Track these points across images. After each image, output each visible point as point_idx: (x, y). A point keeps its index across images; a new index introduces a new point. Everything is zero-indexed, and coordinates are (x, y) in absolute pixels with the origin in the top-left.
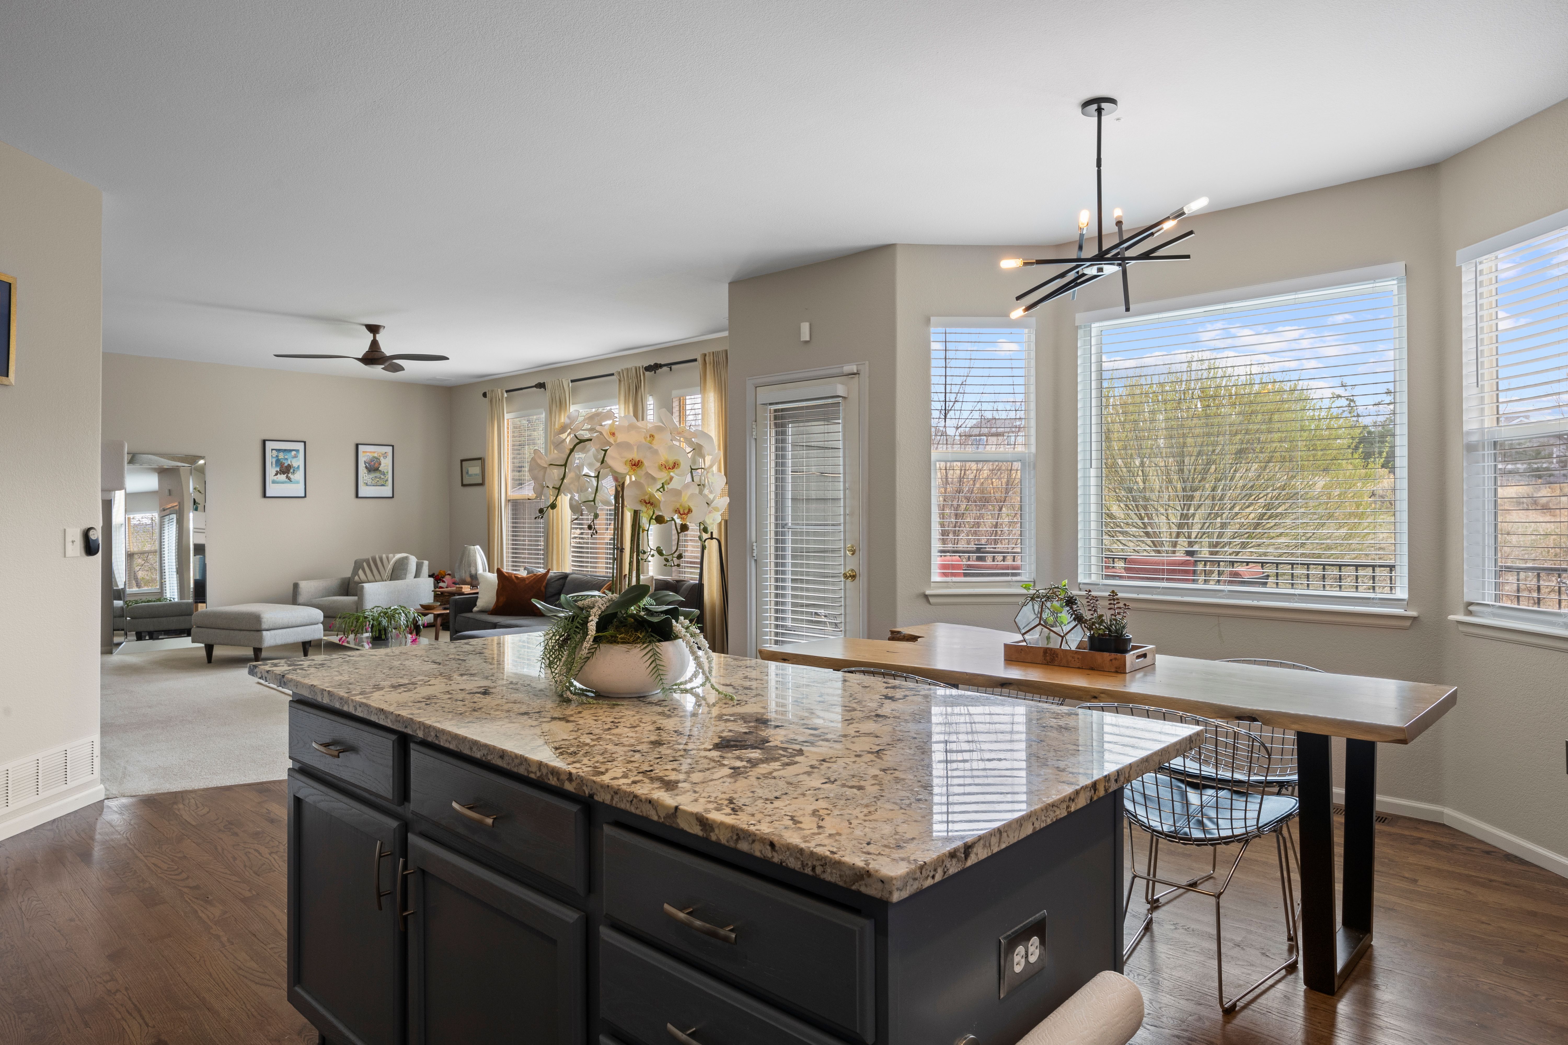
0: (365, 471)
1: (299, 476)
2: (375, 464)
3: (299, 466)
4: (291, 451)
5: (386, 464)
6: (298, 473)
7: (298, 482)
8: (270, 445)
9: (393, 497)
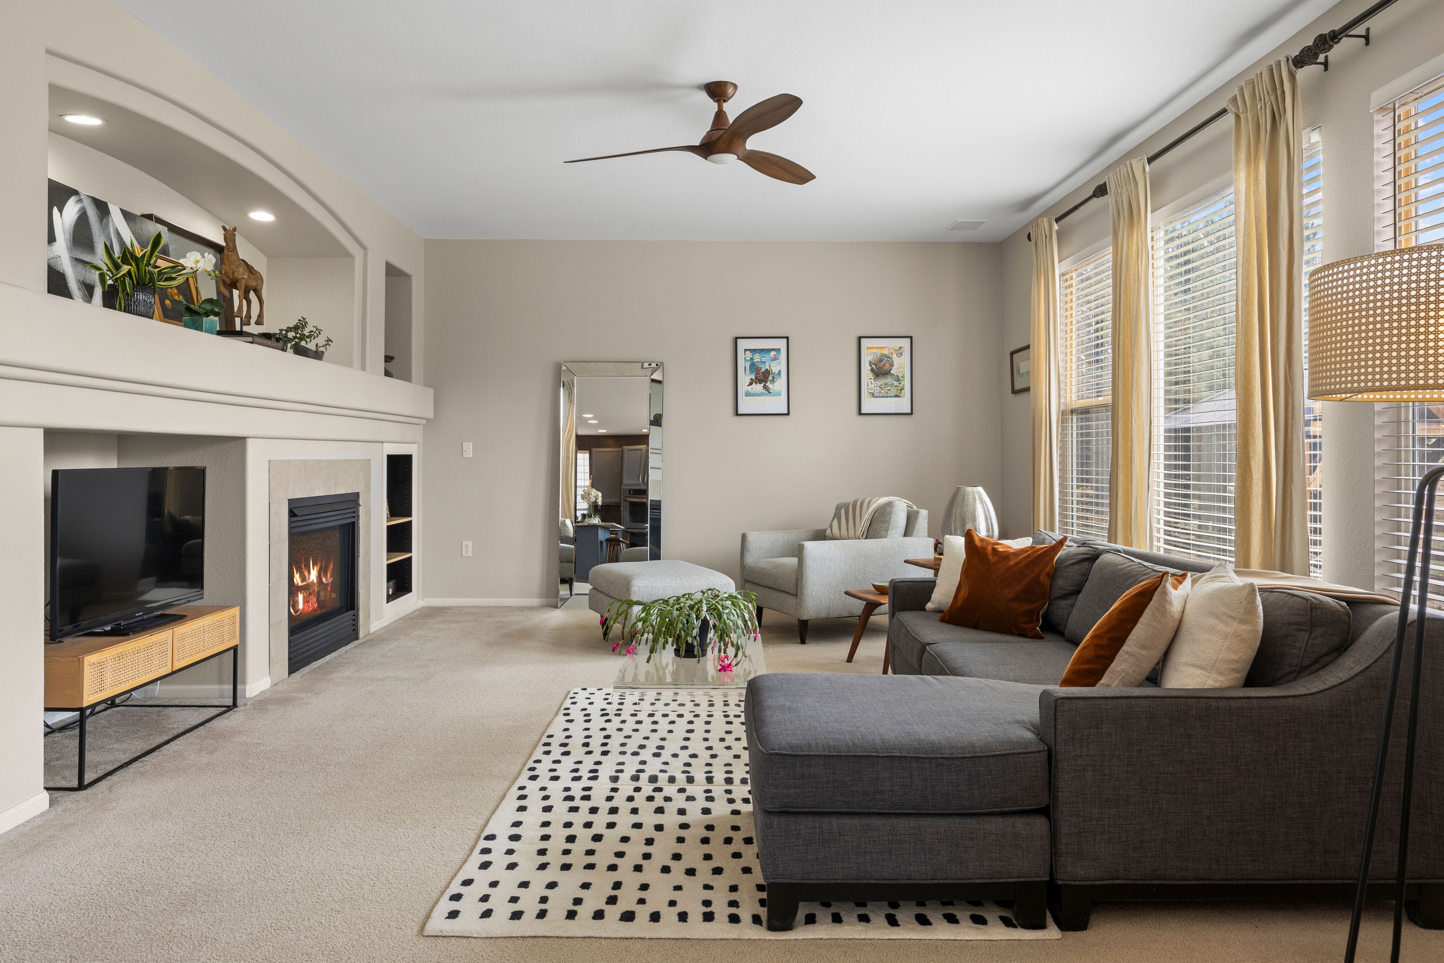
0: (871, 375)
1: (779, 385)
2: (884, 365)
3: (780, 372)
4: (769, 350)
5: (901, 365)
6: (778, 380)
7: (779, 394)
8: (742, 344)
9: (911, 413)
